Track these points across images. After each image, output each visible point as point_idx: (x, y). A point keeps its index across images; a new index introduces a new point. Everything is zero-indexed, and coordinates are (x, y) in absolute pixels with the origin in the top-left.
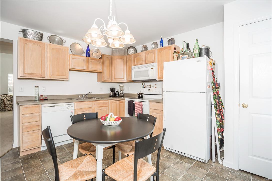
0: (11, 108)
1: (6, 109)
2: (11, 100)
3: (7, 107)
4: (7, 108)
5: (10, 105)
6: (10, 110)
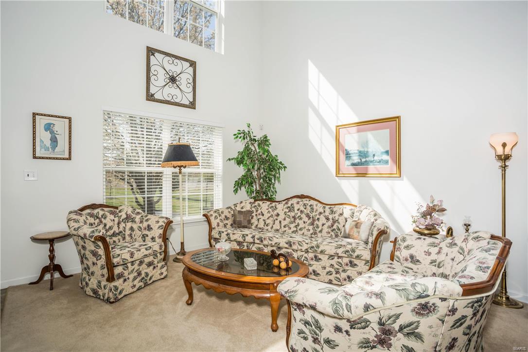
0: (135, 279)
1: (116, 288)
2: (121, 229)
3: (120, 276)
4: (121, 280)
5: (132, 263)
6: (131, 290)
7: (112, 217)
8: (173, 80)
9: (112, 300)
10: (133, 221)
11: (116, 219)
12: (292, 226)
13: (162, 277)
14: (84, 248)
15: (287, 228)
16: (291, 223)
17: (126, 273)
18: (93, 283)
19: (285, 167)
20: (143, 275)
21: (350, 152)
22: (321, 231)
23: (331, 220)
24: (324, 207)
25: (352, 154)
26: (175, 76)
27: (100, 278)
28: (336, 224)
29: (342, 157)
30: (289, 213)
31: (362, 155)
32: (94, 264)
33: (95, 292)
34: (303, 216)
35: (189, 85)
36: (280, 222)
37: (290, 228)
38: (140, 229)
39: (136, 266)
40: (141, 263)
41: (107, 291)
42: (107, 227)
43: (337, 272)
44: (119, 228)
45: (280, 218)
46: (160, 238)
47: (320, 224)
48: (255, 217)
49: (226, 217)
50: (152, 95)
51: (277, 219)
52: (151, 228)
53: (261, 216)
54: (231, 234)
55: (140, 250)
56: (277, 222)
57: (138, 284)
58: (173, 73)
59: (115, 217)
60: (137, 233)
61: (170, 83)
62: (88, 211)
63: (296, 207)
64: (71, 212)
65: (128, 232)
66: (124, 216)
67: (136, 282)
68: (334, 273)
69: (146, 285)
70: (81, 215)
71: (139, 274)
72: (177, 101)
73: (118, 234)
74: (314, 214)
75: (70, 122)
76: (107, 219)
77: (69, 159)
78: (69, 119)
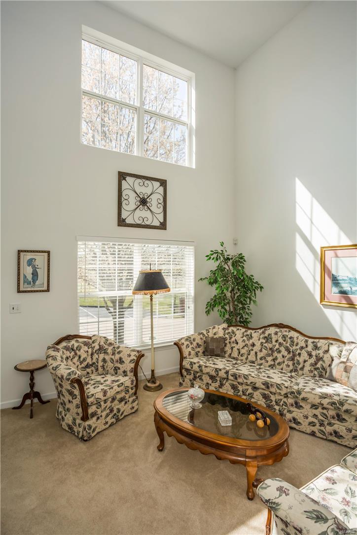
0: (107, 415)
1: (90, 427)
2: (94, 361)
3: (94, 414)
4: (95, 419)
5: (105, 401)
6: (104, 427)
7: (86, 348)
8: (143, 202)
9: (85, 438)
10: (106, 353)
11: (90, 350)
12: (269, 359)
13: (133, 411)
14: (61, 385)
15: (263, 361)
16: (269, 355)
17: (99, 411)
18: (69, 419)
19: (261, 288)
20: (115, 411)
21: (338, 278)
22: (302, 369)
23: (314, 357)
24: (306, 341)
25: (341, 280)
26: (146, 197)
27: (75, 416)
28: (321, 362)
29: (328, 281)
30: (266, 345)
31: (353, 282)
32: (69, 401)
33: (70, 427)
34: (282, 349)
35: (159, 205)
36: (256, 353)
37: (267, 362)
38: (112, 360)
39: (109, 404)
40: (113, 399)
41: (81, 430)
42: (82, 359)
43: (322, 425)
44: (92, 359)
45: (256, 349)
46: (131, 372)
47: (301, 360)
48: (228, 345)
49: (198, 344)
50: (124, 220)
51: (252, 350)
52: (123, 362)
53: (235, 345)
54: (203, 367)
55: (112, 388)
56: (252, 353)
57: (110, 420)
58: (144, 195)
60: (110, 365)
61: (141, 206)
62: (64, 344)
63: (274, 338)
64: (49, 348)
65: (100, 364)
66: (97, 347)
67: (108, 419)
68: (318, 424)
69: (118, 420)
70: (58, 350)
71: (112, 411)
72: (148, 223)
73: (92, 365)
74: (294, 347)
75: (49, 256)
76: (82, 350)
77: (48, 290)
78: (49, 253)
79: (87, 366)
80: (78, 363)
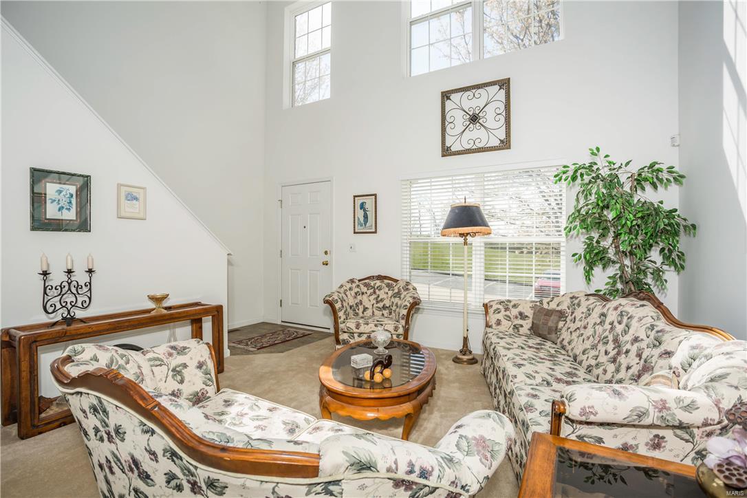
3: (346, 342)
5: (360, 335)
7: (387, 290)
8: (474, 119)
11: (390, 293)
16: (593, 347)
26: (478, 112)
34: (611, 338)
35: (498, 117)
42: (379, 299)
45: (586, 333)
47: (624, 364)
49: (521, 314)
50: (449, 148)
51: (582, 335)
55: (368, 324)
58: (474, 110)
59: (389, 290)
61: (471, 126)
63: (610, 316)
72: (481, 145)
74: (627, 337)
75: (376, 199)
76: (382, 291)
77: (375, 232)
78: (375, 195)
79: (384, 307)
80: (375, 302)
